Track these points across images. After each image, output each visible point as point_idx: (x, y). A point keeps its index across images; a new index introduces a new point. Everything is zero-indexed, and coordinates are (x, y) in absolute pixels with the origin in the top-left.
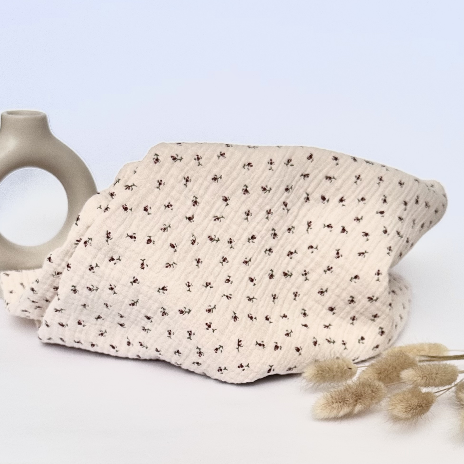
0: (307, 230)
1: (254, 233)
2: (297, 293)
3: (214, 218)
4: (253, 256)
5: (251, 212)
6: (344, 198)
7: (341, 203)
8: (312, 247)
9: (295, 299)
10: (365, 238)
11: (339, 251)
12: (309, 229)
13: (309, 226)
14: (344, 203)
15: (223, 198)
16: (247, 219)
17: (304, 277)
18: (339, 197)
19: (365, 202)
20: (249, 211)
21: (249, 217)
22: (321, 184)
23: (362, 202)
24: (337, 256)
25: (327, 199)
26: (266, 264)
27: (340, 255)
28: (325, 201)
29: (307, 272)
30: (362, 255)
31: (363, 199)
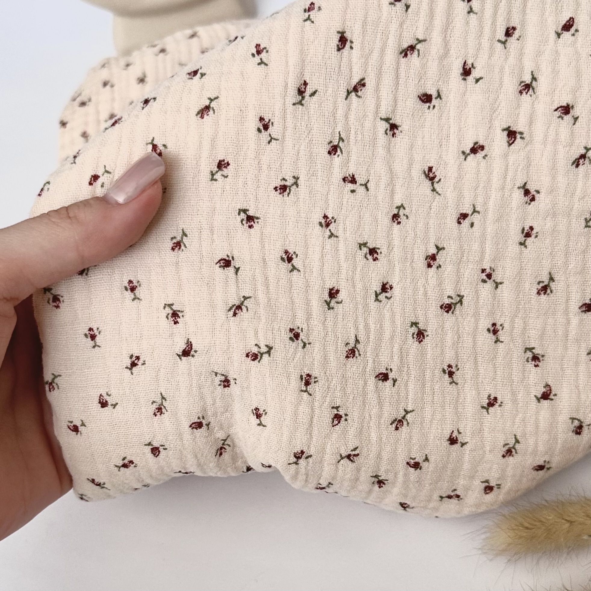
0: (434, 190)
1: (329, 285)
2: (494, 325)
3: (232, 313)
4: (357, 329)
5: (291, 251)
6: (469, 62)
7: (470, 79)
8: (464, 216)
9: (497, 341)
10: (568, 118)
11: (528, 187)
12: (436, 185)
13: (432, 179)
14: (475, 74)
15: (218, 265)
16: (294, 268)
17: (490, 285)
18: (457, 69)
19: (517, 34)
20: (286, 252)
21: (295, 262)
22: (402, 75)
23: (512, 40)
24: (527, 199)
25: (434, 95)
26: (393, 322)
27: (533, 192)
28: (434, 102)
29: (488, 271)
30: (581, 161)
31: (509, 33)
